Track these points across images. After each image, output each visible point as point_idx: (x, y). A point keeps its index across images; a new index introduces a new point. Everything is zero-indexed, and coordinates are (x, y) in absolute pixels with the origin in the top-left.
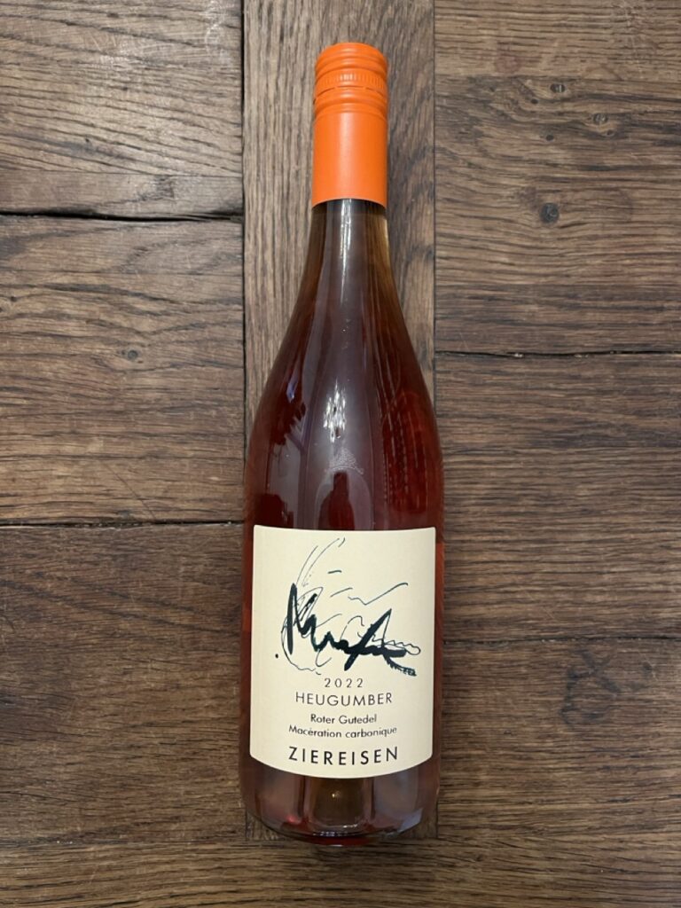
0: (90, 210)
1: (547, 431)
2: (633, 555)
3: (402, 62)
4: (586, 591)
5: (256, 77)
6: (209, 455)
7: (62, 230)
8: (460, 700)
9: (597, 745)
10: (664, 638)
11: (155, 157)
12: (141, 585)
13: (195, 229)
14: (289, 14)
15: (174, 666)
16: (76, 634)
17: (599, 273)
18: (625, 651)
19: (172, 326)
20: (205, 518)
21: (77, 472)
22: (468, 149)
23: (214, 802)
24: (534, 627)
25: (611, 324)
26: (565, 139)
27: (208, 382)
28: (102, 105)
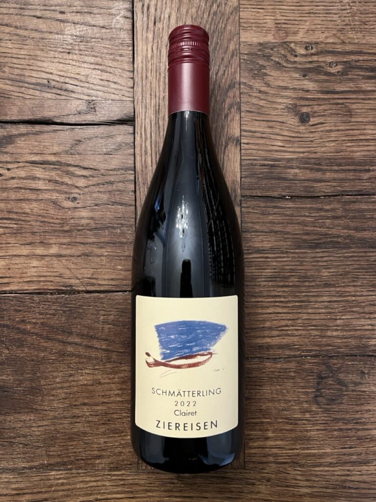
0: (50, 120)
1: (304, 240)
2: (352, 309)
3: (221, 36)
4: (327, 330)
5: (141, 45)
6: (116, 254)
7: (35, 131)
8: (257, 391)
9: (335, 417)
10: (372, 356)
11: (86, 90)
12: (79, 327)
13: (108, 129)
14: (158, 10)
15: (97, 372)
16: (43, 354)
17: (333, 151)
18: (350, 363)
19: (95, 183)
20: (114, 289)
21: (43, 264)
22: (259, 83)
23: (120, 448)
24: (298, 349)
25: (340, 180)
26: (313, 76)
27: (115, 214)
28: (56, 62)
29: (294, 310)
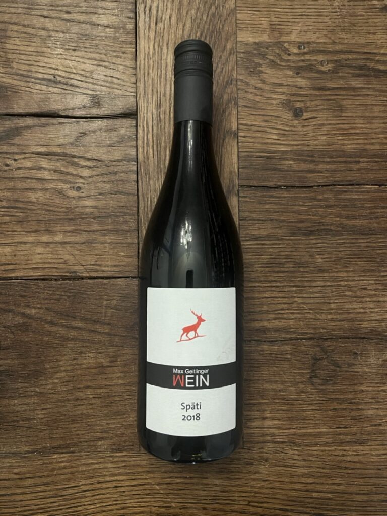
0: (56, 113)
1: (299, 228)
2: (346, 293)
3: (219, 36)
4: (321, 313)
5: (143, 43)
6: (119, 241)
7: (41, 123)
8: (254, 372)
9: (328, 397)
10: (364, 338)
11: (90, 86)
12: (83, 311)
13: (111, 123)
14: (160, 11)
15: (100, 355)
16: (47, 338)
17: (325, 144)
18: (343, 345)
19: (99, 173)
20: (117, 275)
21: (49, 251)
22: (255, 80)
23: (122, 429)
24: (294, 333)
25: (332, 171)
26: (306, 74)
27: (118, 203)
28: (62, 59)
29: (289, 294)
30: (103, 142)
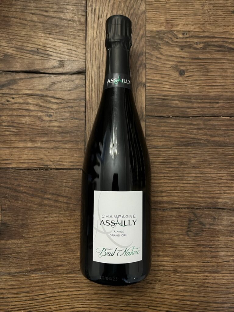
0: (38, 71)
1: (181, 141)
2: (210, 181)
3: (135, 27)
4: (194, 193)
5: (90, 29)
6: (74, 147)
7: (29, 77)
8: (154, 228)
9: (198, 244)
10: (220, 208)
11: (59, 55)
12: (51, 189)
13: (70, 77)
14: (101, 11)
15: (61, 215)
16: (30, 205)
17: (198, 91)
18: (207, 212)
19: (62, 107)
20: (72, 168)
21: (32, 153)
22: (156, 53)
23: (73, 260)
24: (178, 204)
25: (202, 107)
26: (187, 50)
27: (74, 125)
28: (42, 39)
29: (175, 181)
30: (66, 88)
